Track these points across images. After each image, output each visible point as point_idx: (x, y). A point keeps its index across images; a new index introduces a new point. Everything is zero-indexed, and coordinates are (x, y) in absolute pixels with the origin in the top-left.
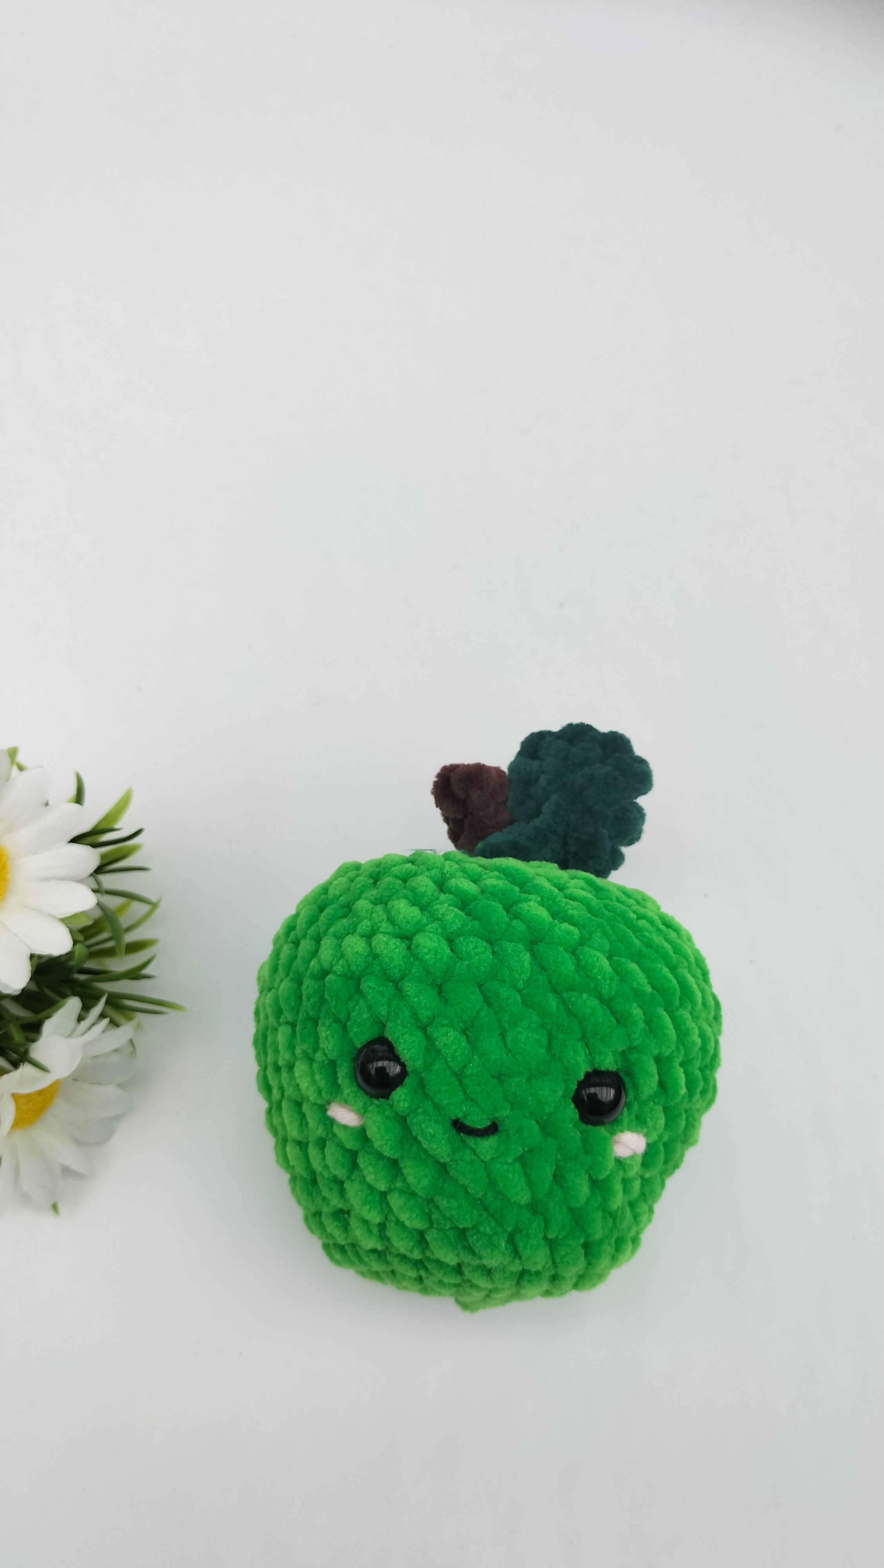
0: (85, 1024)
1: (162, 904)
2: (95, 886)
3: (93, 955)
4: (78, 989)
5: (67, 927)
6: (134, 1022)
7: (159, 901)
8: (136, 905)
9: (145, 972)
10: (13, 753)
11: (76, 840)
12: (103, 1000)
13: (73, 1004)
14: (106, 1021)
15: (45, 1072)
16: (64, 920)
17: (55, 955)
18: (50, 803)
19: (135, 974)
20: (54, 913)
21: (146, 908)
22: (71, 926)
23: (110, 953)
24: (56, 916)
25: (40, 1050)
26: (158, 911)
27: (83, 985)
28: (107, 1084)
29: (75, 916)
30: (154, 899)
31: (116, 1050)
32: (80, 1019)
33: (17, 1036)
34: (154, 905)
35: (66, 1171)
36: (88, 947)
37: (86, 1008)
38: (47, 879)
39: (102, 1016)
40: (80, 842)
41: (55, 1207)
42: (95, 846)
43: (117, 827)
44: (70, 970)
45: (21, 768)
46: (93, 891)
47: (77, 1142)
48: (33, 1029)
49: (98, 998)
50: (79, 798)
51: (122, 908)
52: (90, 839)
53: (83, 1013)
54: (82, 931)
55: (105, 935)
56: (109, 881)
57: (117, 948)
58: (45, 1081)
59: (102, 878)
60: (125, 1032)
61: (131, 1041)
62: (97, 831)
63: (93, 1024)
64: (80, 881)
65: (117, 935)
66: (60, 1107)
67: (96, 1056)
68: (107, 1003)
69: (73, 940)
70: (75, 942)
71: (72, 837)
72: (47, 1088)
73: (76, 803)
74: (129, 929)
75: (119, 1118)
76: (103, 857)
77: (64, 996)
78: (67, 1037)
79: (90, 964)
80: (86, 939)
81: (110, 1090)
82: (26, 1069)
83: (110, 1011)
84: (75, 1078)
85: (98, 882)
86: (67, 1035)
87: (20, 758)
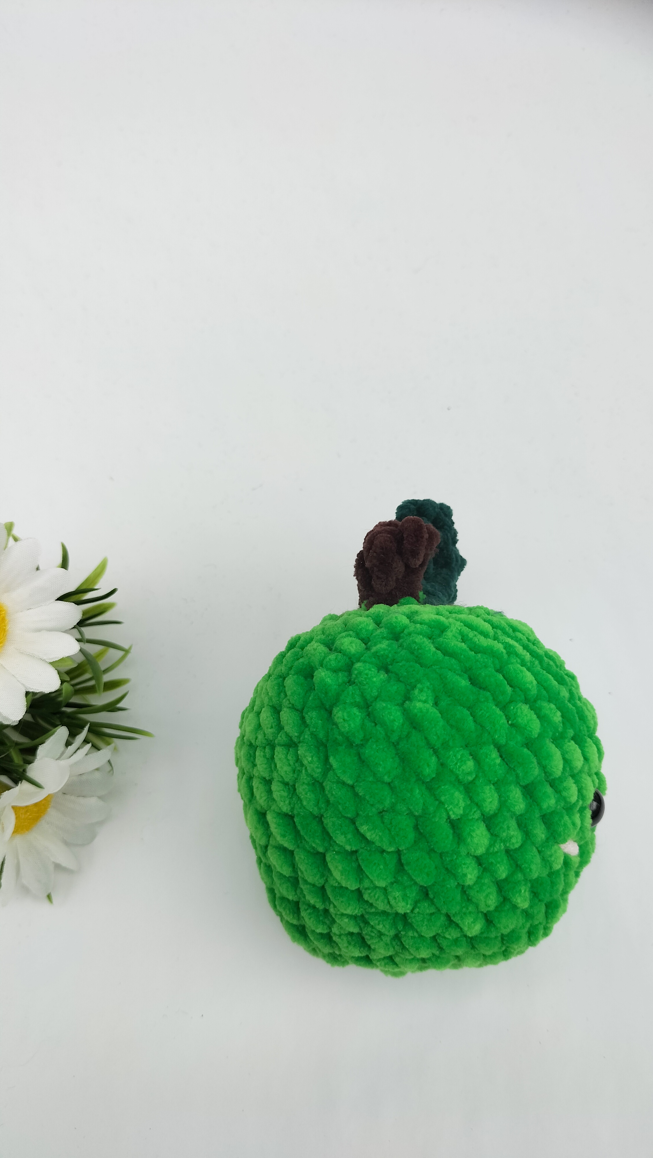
0: (72, 748)
1: (132, 651)
2: (79, 637)
3: (77, 692)
4: (66, 720)
5: (56, 669)
6: (112, 746)
7: (130, 648)
8: (112, 651)
9: (120, 705)
10: (9, 527)
11: (63, 598)
12: (86, 729)
13: (62, 732)
14: (89, 745)
15: (39, 788)
16: (52, 664)
17: (46, 692)
18: (41, 568)
19: (112, 707)
20: (45, 658)
21: (120, 654)
22: (59, 668)
23: (91, 690)
24: (47, 660)
25: (34, 770)
26: (130, 656)
27: (70, 716)
28: (90, 797)
29: (62, 660)
30: (126, 647)
31: (97, 769)
32: (68, 744)
33: (17, 758)
34: (127, 652)
35: (58, 867)
36: (73, 685)
37: (73, 735)
38: (39, 630)
39: (86, 741)
40: (65, 600)
41: (49, 897)
42: (79, 603)
43: (96, 587)
44: (59, 704)
45: (16, 539)
46: (76, 639)
47: (66, 843)
48: (30, 753)
49: (82, 728)
50: (64, 564)
51: (101, 654)
52: (76, 598)
53: (70, 739)
54: (68, 673)
55: (87, 676)
56: (89, 632)
57: (96, 686)
58: (39, 796)
59: (84, 629)
60: (105, 754)
61: (109, 761)
62: (81, 591)
63: (78, 749)
64: (66, 632)
65: (97, 675)
66: (52, 815)
67: (81, 775)
68: (89, 730)
69: (61, 680)
70: (62, 682)
71: (59, 596)
72: (41, 801)
73: (62, 568)
74: (106, 671)
75: (101, 823)
76: (84, 613)
77: (55, 726)
78: (58, 759)
79: (75, 700)
80: (72, 679)
81: (93, 801)
82: (24, 786)
83: (92, 737)
84: (64, 792)
85: (81, 633)
86: (57, 757)
87: (15, 532)
